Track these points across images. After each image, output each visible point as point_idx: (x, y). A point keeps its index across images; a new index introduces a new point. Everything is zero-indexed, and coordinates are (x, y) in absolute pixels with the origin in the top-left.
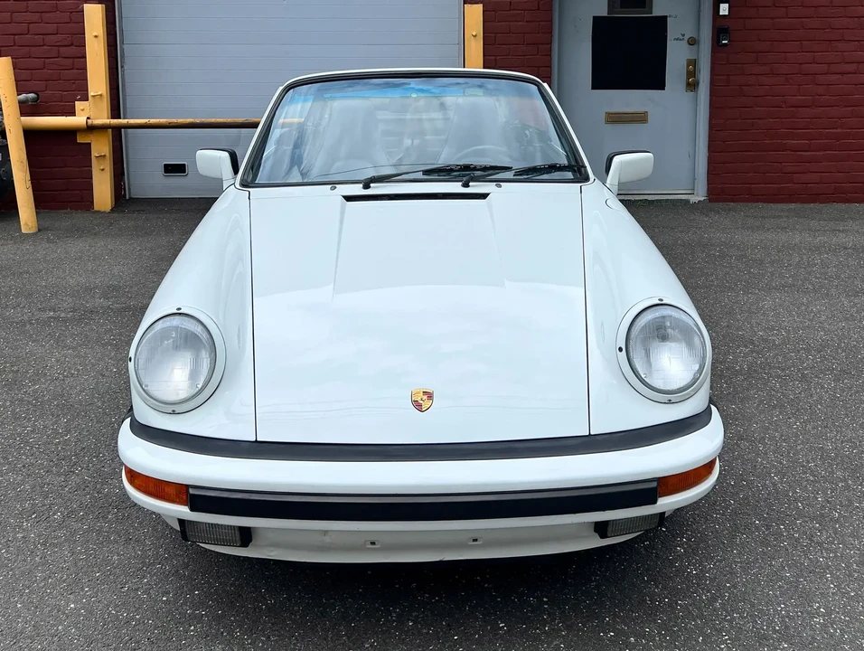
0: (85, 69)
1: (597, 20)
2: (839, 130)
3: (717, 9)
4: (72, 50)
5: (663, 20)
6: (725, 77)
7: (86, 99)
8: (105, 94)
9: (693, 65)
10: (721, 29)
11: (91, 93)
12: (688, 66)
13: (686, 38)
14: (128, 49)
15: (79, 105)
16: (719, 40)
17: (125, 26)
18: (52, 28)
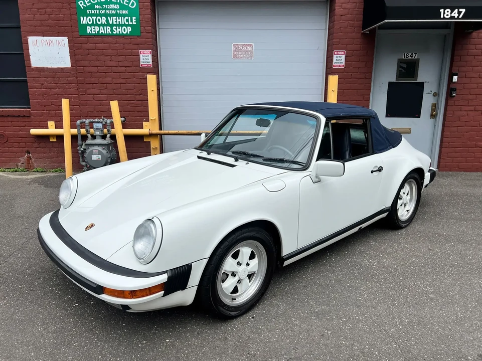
0: (147, 106)
1: (390, 84)
3: (450, 78)
4: (142, 97)
6: (452, 112)
7: (148, 120)
8: (157, 118)
9: (435, 107)
10: (451, 90)
11: (150, 118)
12: (432, 106)
13: (433, 93)
14: (164, 97)
15: (144, 123)
16: (451, 94)
17: (164, 85)
18: (131, 86)
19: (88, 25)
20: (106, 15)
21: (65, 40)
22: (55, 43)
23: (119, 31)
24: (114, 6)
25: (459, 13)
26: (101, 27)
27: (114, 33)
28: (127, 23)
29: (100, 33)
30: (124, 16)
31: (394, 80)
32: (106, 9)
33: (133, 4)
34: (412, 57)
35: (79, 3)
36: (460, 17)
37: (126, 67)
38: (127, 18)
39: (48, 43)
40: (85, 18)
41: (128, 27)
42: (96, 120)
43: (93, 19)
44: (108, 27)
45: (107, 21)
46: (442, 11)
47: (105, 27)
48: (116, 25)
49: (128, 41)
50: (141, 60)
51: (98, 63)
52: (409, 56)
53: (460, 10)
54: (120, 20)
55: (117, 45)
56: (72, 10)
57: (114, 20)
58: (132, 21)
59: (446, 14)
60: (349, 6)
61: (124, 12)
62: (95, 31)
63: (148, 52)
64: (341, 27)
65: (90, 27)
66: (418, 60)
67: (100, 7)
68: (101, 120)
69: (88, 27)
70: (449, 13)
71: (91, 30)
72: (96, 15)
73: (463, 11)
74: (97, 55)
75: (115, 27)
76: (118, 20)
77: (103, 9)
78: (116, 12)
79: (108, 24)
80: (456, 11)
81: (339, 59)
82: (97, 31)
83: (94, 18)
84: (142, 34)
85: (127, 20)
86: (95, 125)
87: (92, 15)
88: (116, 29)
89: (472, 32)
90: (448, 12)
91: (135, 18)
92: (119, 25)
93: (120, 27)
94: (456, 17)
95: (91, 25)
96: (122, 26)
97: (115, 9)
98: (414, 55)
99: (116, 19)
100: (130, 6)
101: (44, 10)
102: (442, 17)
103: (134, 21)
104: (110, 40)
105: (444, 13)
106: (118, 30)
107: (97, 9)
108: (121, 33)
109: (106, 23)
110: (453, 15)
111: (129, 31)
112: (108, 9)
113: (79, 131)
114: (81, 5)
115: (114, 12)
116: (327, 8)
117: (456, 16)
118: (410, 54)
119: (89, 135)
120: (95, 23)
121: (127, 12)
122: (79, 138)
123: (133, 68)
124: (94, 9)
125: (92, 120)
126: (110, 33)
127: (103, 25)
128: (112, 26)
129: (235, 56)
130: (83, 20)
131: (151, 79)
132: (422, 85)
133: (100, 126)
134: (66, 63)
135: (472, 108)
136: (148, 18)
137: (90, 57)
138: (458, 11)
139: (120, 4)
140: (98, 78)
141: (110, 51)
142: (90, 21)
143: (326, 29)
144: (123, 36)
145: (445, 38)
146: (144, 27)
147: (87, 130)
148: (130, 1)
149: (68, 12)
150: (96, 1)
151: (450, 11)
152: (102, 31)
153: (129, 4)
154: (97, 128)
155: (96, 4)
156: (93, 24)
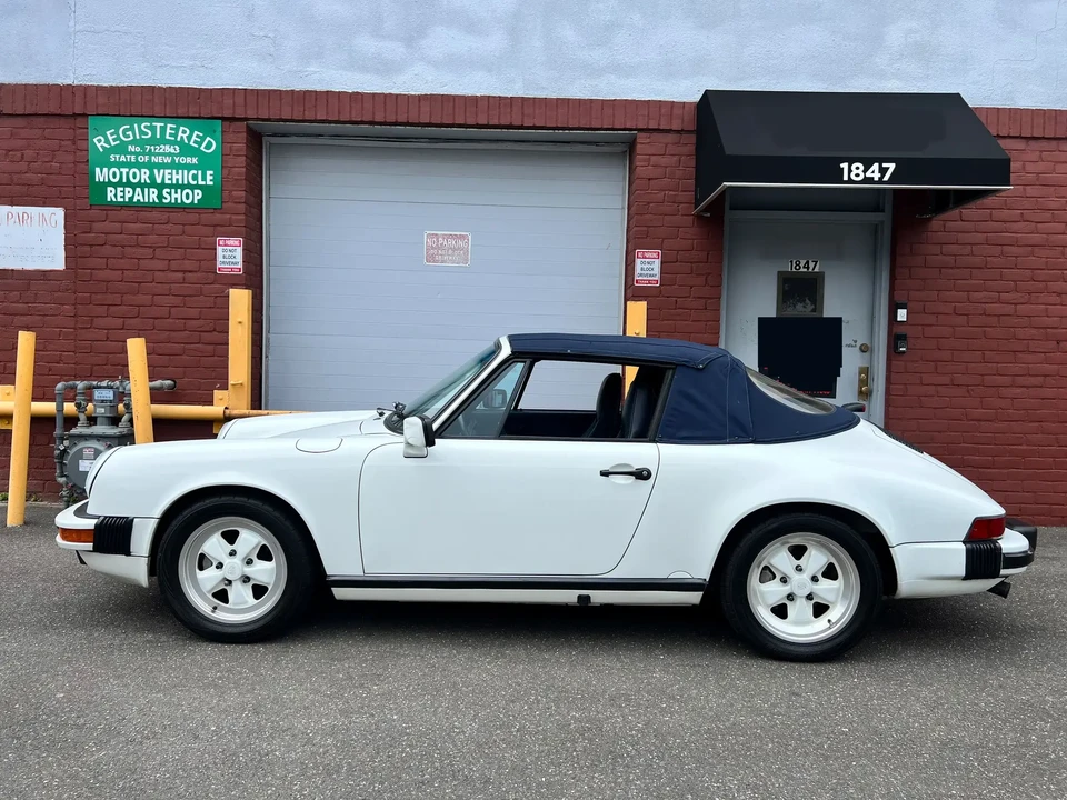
0: (226, 356)
1: (764, 323)
2: (1025, 447)
3: (893, 315)
4: (215, 336)
6: (901, 386)
7: (225, 387)
8: (245, 384)
9: (865, 374)
10: (896, 338)
11: (231, 382)
12: (860, 374)
13: (859, 344)
14: (272, 339)
15: (217, 394)
16: (896, 347)
17: (273, 315)
18: (194, 312)
19: (110, 183)
20: (151, 166)
21: (58, 214)
22: (35, 220)
23: (176, 199)
24: (169, 149)
25: (883, 171)
26: (138, 190)
27: (165, 201)
28: (195, 183)
29: (135, 200)
30: (189, 167)
31: (771, 312)
32: (150, 153)
33: (209, 146)
34: (808, 268)
35: (95, 140)
36: (886, 178)
37: (184, 272)
38: (194, 172)
39: (21, 220)
40: (105, 170)
41: (196, 191)
42: (104, 384)
43: (121, 173)
44: (152, 190)
45: (152, 177)
46: (845, 166)
47: (146, 190)
48: (170, 186)
49: (193, 217)
50: (220, 258)
51: (123, 263)
52: (802, 265)
53: (884, 165)
54: (180, 177)
55: (168, 226)
56: (79, 153)
57: (167, 176)
58: (204, 179)
59: (854, 172)
60: (664, 161)
61: (189, 160)
62: (123, 197)
63: (233, 241)
64: (649, 203)
65: (113, 190)
66: (821, 276)
67: (138, 149)
68: (117, 383)
69: (109, 189)
70: (860, 172)
71: (115, 195)
72: (129, 165)
73: (892, 166)
74: (123, 247)
75: (168, 190)
76: (175, 177)
77: (144, 154)
78: (173, 160)
79: (153, 184)
80: (876, 166)
81: (649, 267)
82: (127, 196)
83: (124, 170)
84: (225, 205)
85: (195, 177)
86: (97, 394)
87: (119, 165)
88: (170, 194)
89: (930, 220)
90: (858, 168)
91: (212, 172)
92: (177, 186)
93: (179, 191)
94: (876, 179)
95: (115, 185)
96: (183, 187)
97: (170, 154)
98: (812, 265)
99: (171, 174)
100: (202, 148)
101: (19, 154)
102: (846, 178)
103: (209, 178)
104: (155, 215)
105: (850, 171)
106: (174, 196)
107: (131, 153)
108: (179, 201)
109: (148, 181)
110: (869, 174)
111: (196, 198)
112: (156, 154)
114: (99, 145)
115: (168, 160)
116: (625, 166)
117: (877, 176)
118: (803, 262)
119: (82, 417)
120: (124, 181)
121: (195, 160)
122: (59, 422)
123: (199, 274)
124: (126, 153)
125: (95, 383)
126: (157, 201)
127: (142, 186)
128: (160, 187)
129: (431, 258)
130: (101, 175)
131: (240, 300)
132: (836, 323)
133: (109, 395)
134: (58, 262)
135: (946, 380)
136: (239, 174)
137: (107, 250)
138: (880, 166)
139: (181, 144)
140: (123, 294)
141: (152, 238)
142: (114, 177)
143: (623, 208)
144: (182, 208)
145: (875, 230)
146: (231, 191)
147: (78, 406)
148: (203, 139)
149: (71, 158)
150: (132, 138)
151: (862, 167)
152: (138, 197)
153: (200, 144)
154: (103, 401)
155: (131, 143)
156: (119, 183)
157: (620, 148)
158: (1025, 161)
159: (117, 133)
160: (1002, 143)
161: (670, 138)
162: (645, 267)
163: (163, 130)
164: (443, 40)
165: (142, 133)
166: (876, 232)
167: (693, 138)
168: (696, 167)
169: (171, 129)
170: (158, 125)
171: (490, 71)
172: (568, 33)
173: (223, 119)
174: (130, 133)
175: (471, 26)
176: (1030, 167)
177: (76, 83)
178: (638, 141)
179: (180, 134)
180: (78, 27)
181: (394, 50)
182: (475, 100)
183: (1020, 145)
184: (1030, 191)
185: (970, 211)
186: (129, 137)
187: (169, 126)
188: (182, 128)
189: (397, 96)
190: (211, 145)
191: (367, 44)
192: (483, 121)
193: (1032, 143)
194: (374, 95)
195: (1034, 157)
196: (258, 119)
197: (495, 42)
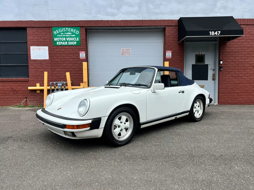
0: (83, 76)
1: (193, 65)
2: (247, 89)
3: (219, 62)
4: (80, 72)
5: (207, 65)
6: (222, 77)
8: (87, 82)
9: (214, 75)
10: (220, 67)
11: (84, 81)
13: (212, 69)
14: (91, 72)
15: (81, 84)
16: (220, 69)
17: (90, 67)
18: (76, 67)
19: (57, 41)
20: (66, 37)
21: (47, 48)
22: (42, 49)
24: (69, 33)
25: (218, 33)
26: (63, 42)
27: (69, 44)
28: (75, 40)
30: (73, 37)
31: (194, 63)
32: (65, 35)
33: (77, 32)
35: (54, 32)
36: (219, 34)
37: (73, 59)
39: (39, 49)
40: (56, 38)
41: (75, 42)
42: (59, 82)
43: (60, 39)
45: (66, 39)
46: (210, 32)
48: (70, 41)
49: (75, 47)
50: (80, 56)
51: (60, 57)
53: (218, 32)
54: (72, 39)
55: (70, 49)
56: (51, 35)
57: (69, 39)
58: (77, 39)
59: (212, 33)
60: (172, 32)
61: (73, 36)
62: (60, 44)
63: (83, 52)
64: (169, 41)
66: (204, 55)
67: (63, 34)
68: (61, 82)
69: (57, 42)
70: (213, 33)
71: (59, 43)
72: (61, 37)
73: (220, 32)
76: (71, 39)
77: (64, 35)
78: (70, 36)
79: (66, 41)
80: (216, 32)
81: (169, 54)
82: (61, 43)
83: (60, 38)
84: (81, 45)
85: (75, 39)
86: (58, 84)
87: (59, 37)
88: (70, 43)
89: (227, 42)
92: (71, 41)
94: (217, 35)
95: (58, 41)
96: (72, 41)
97: (69, 35)
98: (202, 53)
100: (76, 33)
101: (38, 35)
102: (210, 35)
103: (78, 39)
104: (66, 47)
105: (211, 33)
107: (62, 35)
108: (72, 44)
110: (215, 34)
111: (75, 43)
112: (67, 35)
113: (51, 88)
114: (55, 33)
115: (69, 36)
116: (163, 34)
117: (217, 34)
118: (200, 52)
119: (55, 89)
120: (60, 40)
121: (75, 36)
122: (51, 91)
123: (76, 59)
124: (61, 35)
125: (57, 82)
126: (67, 44)
127: (64, 41)
128: (68, 41)
129: (122, 54)
130: (55, 39)
131: (85, 64)
132: (207, 66)
133: (61, 84)
134: (47, 57)
135: (231, 75)
136: (84, 38)
137: (57, 55)
138: (217, 32)
139: (72, 32)
140: (61, 64)
141: (66, 52)
142: (58, 40)
143: (163, 42)
144: (73, 46)
145: (215, 45)
146: (82, 42)
147: (55, 87)
148: (76, 31)
149: (49, 36)
150: (62, 31)
151: (214, 32)
152: (63, 44)
153: (76, 32)
154: (59, 86)
155: (61, 32)
156: (60, 41)
157: (162, 30)
158: (246, 30)
159: (58, 30)
160: (241, 26)
161: (173, 27)
162: (168, 54)
163: (68, 29)
164: (125, 9)
165: (63, 30)
166: (215, 46)
167: (177, 27)
168: (178, 33)
169: (70, 29)
170: (67, 28)
171: (135, 15)
172: (151, 6)
173: (80, 27)
174: (61, 30)
175: (131, 5)
176: (247, 31)
177: (49, 20)
178: (166, 28)
179: (71, 30)
180: (50, 8)
181: (115, 11)
182: (132, 21)
183: (245, 26)
184: (247, 36)
185: (235, 40)
186: (61, 31)
187: (69, 29)
188: (72, 29)
189: (116, 21)
190: (78, 32)
191: (109, 10)
192: (134, 25)
193: (247, 26)
194: (111, 20)
195: (248, 28)
196: (87, 27)
197: (136, 9)
